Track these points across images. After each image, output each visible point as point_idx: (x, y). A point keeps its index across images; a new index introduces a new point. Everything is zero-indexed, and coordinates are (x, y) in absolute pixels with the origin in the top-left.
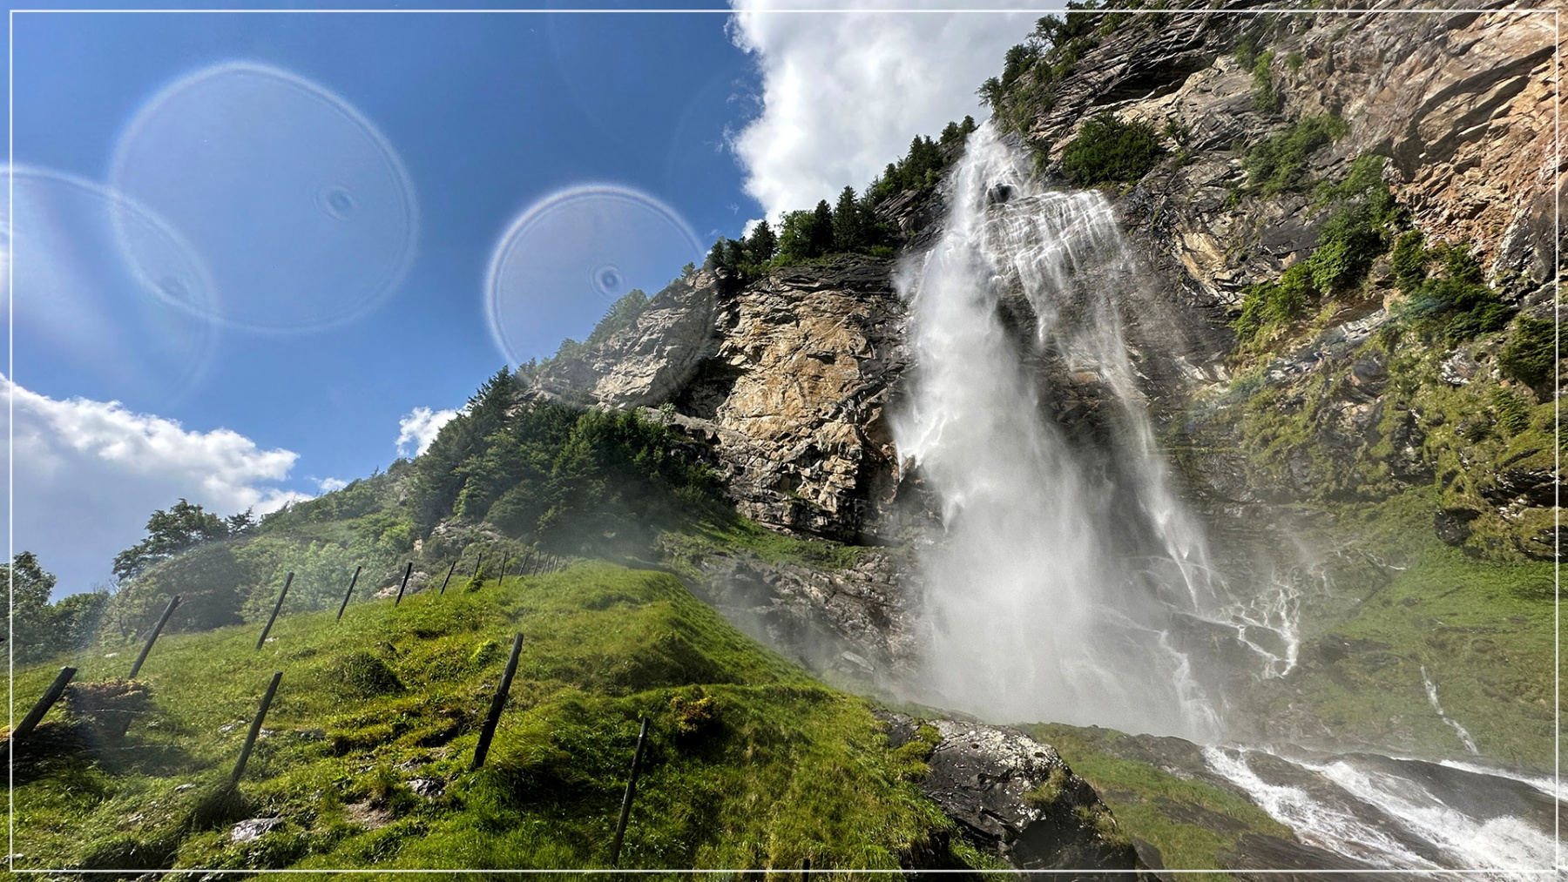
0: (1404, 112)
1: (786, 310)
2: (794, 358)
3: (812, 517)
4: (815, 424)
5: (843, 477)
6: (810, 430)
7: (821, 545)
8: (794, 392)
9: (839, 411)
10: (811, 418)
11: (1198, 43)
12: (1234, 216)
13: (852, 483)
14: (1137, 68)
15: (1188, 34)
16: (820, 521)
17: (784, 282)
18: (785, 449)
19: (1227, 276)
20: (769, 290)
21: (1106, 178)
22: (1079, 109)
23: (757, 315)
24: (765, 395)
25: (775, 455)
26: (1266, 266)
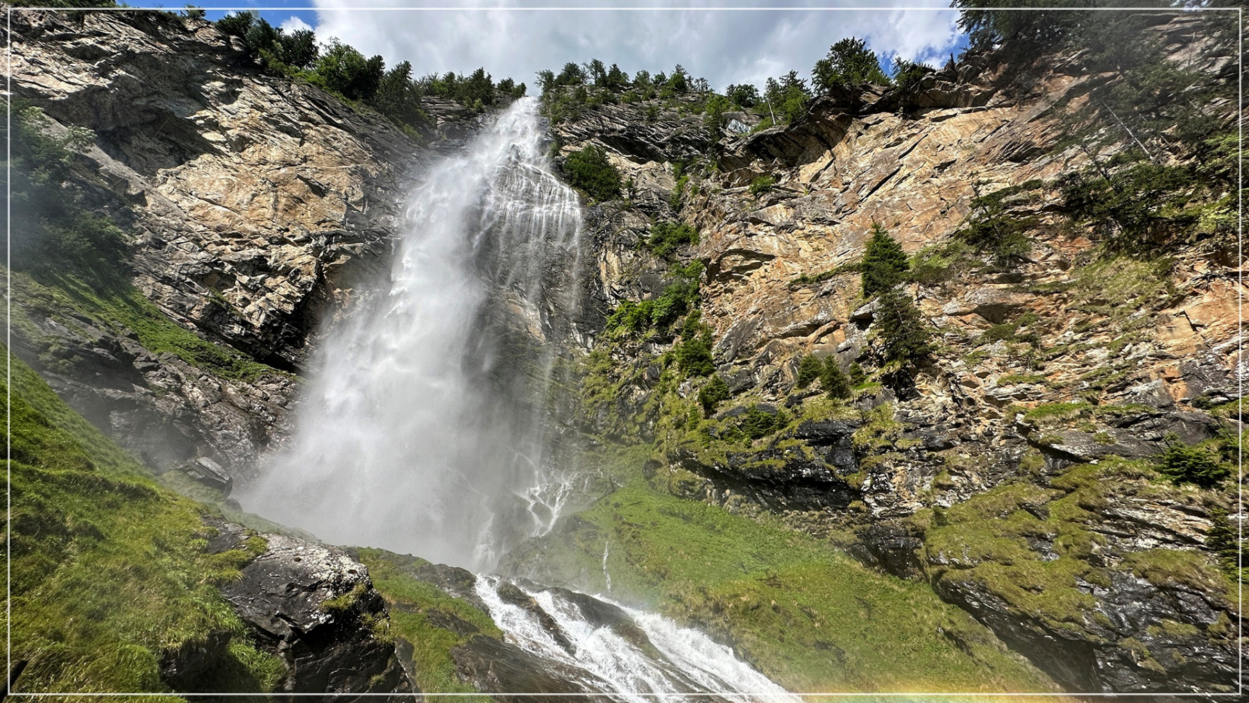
0: (721, 249)
1: (295, 123)
2: (283, 171)
3: (229, 323)
4: (275, 240)
5: (283, 299)
6: (267, 243)
7: (227, 353)
8: (267, 200)
9: (307, 240)
10: (274, 232)
11: (662, 146)
12: (635, 255)
13: (289, 308)
14: (629, 135)
15: (660, 137)
16: (237, 329)
17: (307, 98)
18: (228, 248)
19: (617, 288)
20: (286, 94)
21: (585, 188)
22: (590, 134)
23: (261, 109)
24: (230, 186)
25: (212, 248)
26: (636, 293)
